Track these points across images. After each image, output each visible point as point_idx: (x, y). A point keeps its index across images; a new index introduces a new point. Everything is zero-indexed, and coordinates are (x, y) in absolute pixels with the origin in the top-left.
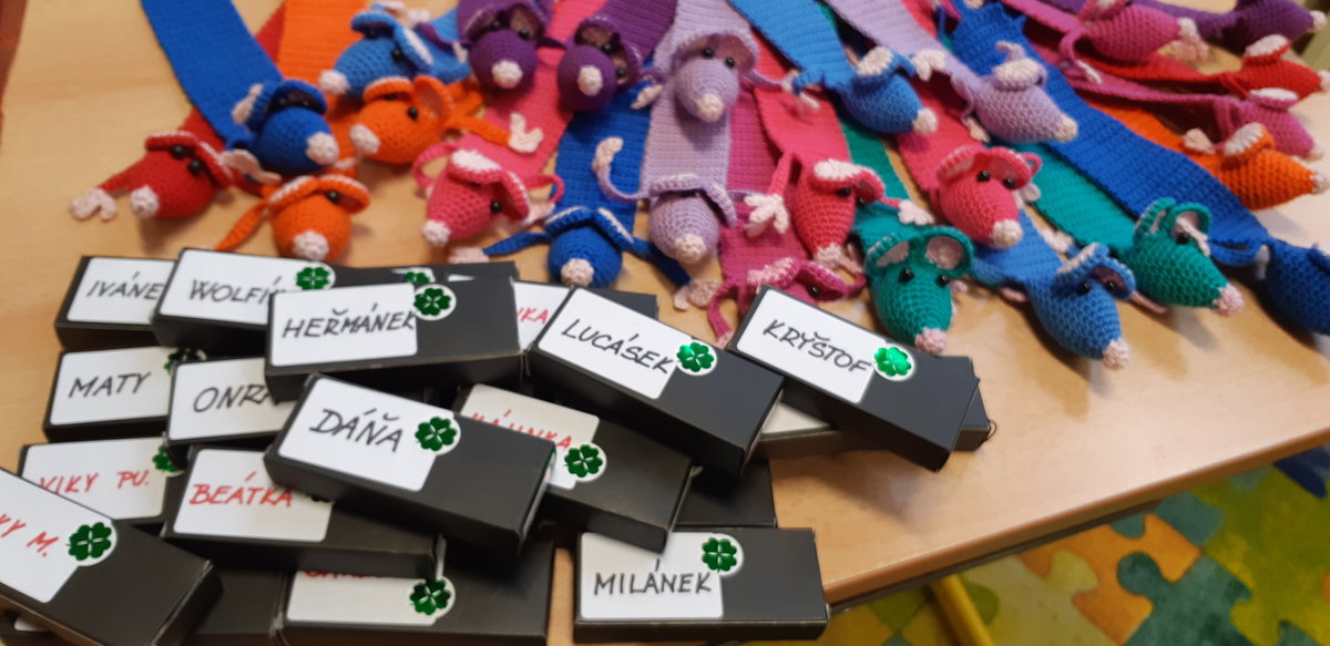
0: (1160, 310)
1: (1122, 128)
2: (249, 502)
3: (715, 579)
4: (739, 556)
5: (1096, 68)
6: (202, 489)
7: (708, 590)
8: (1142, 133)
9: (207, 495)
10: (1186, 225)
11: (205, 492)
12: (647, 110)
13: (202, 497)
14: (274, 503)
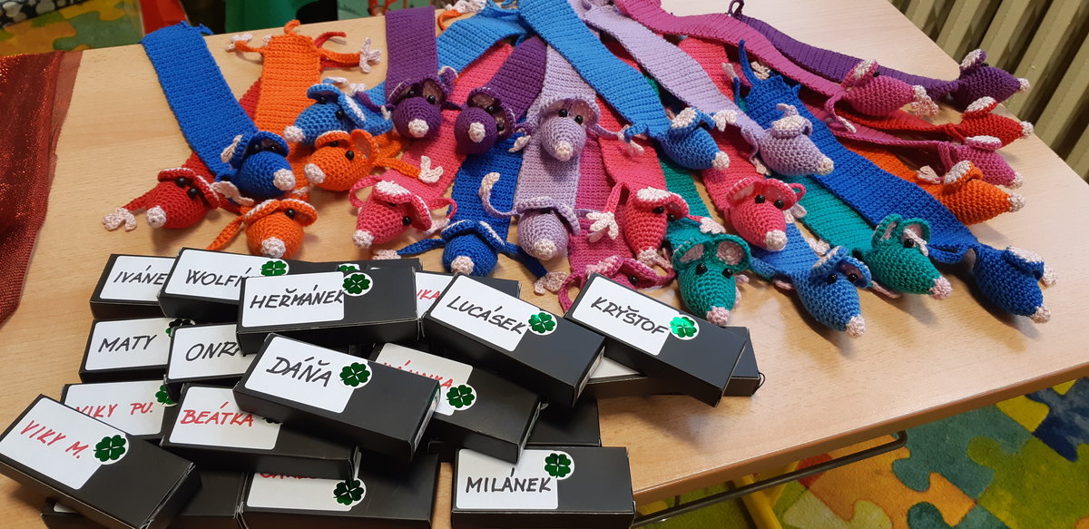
0: (894, 296)
1: (871, 165)
2: (222, 423)
3: (553, 482)
4: (572, 467)
5: (853, 122)
6: (190, 413)
7: (549, 490)
8: (886, 169)
9: (193, 417)
10: (911, 233)
11: (192, 415)
12: (521, 152)
13: (190, 419)
14: (240, 424)
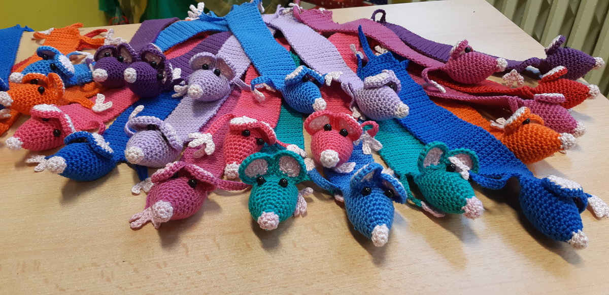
0: (437, 215)
1: (451, 115)
5: (445, 86)
